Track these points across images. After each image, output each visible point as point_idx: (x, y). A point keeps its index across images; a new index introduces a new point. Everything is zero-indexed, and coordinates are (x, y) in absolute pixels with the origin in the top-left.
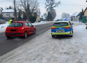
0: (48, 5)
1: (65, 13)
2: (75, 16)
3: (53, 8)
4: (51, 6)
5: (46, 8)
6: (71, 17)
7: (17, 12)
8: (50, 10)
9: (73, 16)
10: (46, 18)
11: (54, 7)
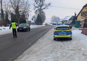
0: (36, 7)
1: (55, 16)
2: (66, 20)
3: (42, 10)
4: (41, 8)
5: (35, 10)
6: (62, 21)
7: (4, 13)
8: (39, 12)
9: (65, 20)
10: (35, 22)
11: (44, 9)
